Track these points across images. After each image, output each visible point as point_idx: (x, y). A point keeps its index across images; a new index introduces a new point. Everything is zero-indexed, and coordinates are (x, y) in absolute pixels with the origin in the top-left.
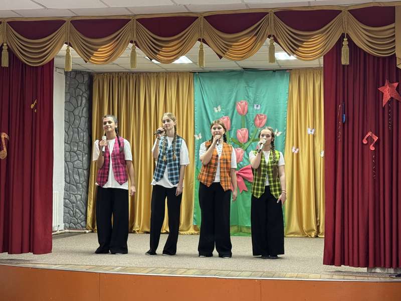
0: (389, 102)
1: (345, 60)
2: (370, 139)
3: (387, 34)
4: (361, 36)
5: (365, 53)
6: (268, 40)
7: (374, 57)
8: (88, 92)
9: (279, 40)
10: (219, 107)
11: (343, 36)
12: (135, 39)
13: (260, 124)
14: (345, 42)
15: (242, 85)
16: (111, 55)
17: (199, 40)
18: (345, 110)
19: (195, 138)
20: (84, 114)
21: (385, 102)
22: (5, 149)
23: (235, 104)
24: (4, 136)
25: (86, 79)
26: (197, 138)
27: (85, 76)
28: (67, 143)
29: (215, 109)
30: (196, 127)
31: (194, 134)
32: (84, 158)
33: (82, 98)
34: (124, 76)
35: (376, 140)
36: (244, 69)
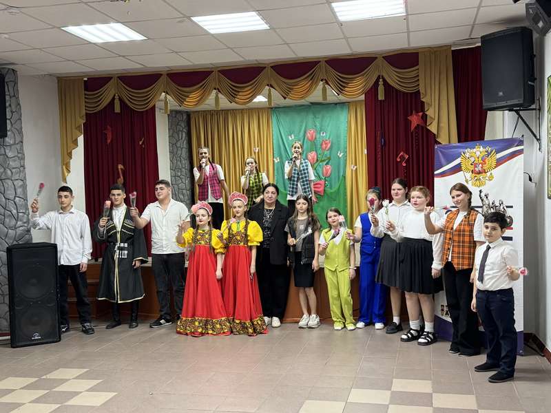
0: (416, 128)
1: (381, 97)
2: (402, 157)
3: (413, 74)
4: (393, 77)
5: (396, 90)
6: (321, 83)
7: (404, 93)
8: (187, 128)
9: (330, 83)
10: (293, 136)
11: (379, 78)
12: (217, 86)
13: (326, 147)
14: (381, 82)
15: (311, 116)
16: (199, 100)
17: (268, 85)
18: (383, 136)
19: (274, 161)
20: (185, 146)
21: (412, 128)
22: (122, 177)
23: (305, 132)
24: (120, 167)
25: (185, 117)
26: (276, 161)
27: (184, 114)
28: (173, 170)
29: (290, 137)
30: (275, 152)
31: (274, 158)
32: (187, 182)
33: (182, 133)
34: (215, 114)
35: (407, 158)
36: (311, 103)
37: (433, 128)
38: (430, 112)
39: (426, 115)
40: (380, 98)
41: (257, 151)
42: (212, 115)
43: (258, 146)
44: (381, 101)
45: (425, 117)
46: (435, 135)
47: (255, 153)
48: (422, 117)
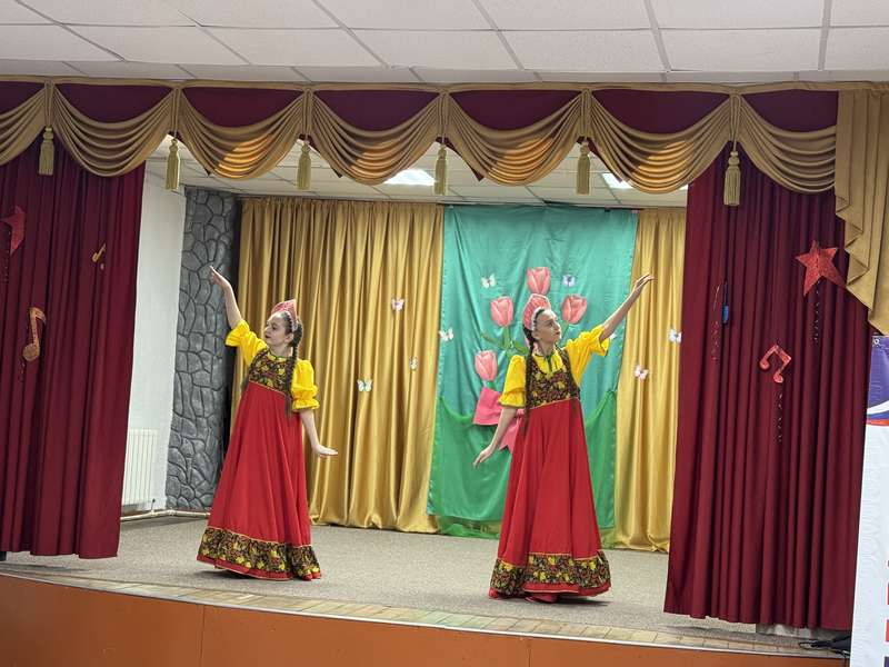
0: (816, 286)
1: (731, 196)
3: (820, 147)
4: (767, 149)
5: (773, 183)
6: (577, 147)
7: (791, 192)
8: (230, 234)
9: (600, 149)
10: (492, 278)
11: (728, 148)
12: (309, 132)
13: (573, 316)
14: (734, 160)
15: (541, 236)
16: (259, 163)
17: (439, 140)
18: (729, 298)
19: (439, 336)
21: (809, 284)
22: (36, 341)
23: (525, 273)
25: (229, 207)
26: (444, 338)
27: (226, 200)
28: (183, 335)
29: (484, 281)
30: (443, 315)
31: (439, 329)
32: (215, 367)
33: (217, 245)
34: (305, 206)
35: (787, 362)
36: (546, 202)
37: (863, 292)
38: (859, 249)
39: (848, 255)
40: (728, 200)
41: (399, 307)
42: (296, 210)
43: (403, 297)
44: (729, 207)
45: (842, 262)
46: (866, 309)
47: (394, 312)
48: (835, 260)
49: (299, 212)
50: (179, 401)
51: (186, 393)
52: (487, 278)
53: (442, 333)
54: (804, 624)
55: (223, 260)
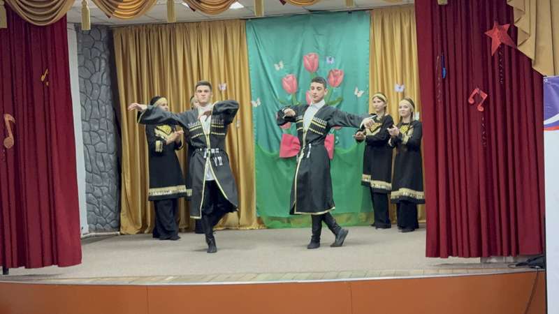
0: (499, 49)
2: (477, 97)
8: (108, 52)
10: (281, 64)
13: (336, 81)
15: (310, 32)
18: (445, 63)
19: (251, 105)
20: (105, 82)
21: (494, 50)
22: (11, 135)
23: (301, 58)
24: (8, 118)
25: (104, 35)
26: (255, 105)
27: (102, 31)
28: (86, 121)
29: (276, 65)
30: (252, 91)
31: (251, 100)
32: (109, 139)
33: (100, 61)
34: (154, 29)
35: (484, 98)
36: (310, 11)
37: (527, 49)
38: (523, 24)
39: (516, 28)
40: (440, 2)
41: (224, 89)
42: (149, 33)
43: (225, 82)
44: (441, 6)
45: (513, 32)
46: (530, 60)
47: (221, 92)
48: (509, 32)
49: (151, 33)
50: (89, 163)
51: (92, 157)
52: (278, 63)
53: (253, 102)
54: (509, 254)
55: (105, 70)
